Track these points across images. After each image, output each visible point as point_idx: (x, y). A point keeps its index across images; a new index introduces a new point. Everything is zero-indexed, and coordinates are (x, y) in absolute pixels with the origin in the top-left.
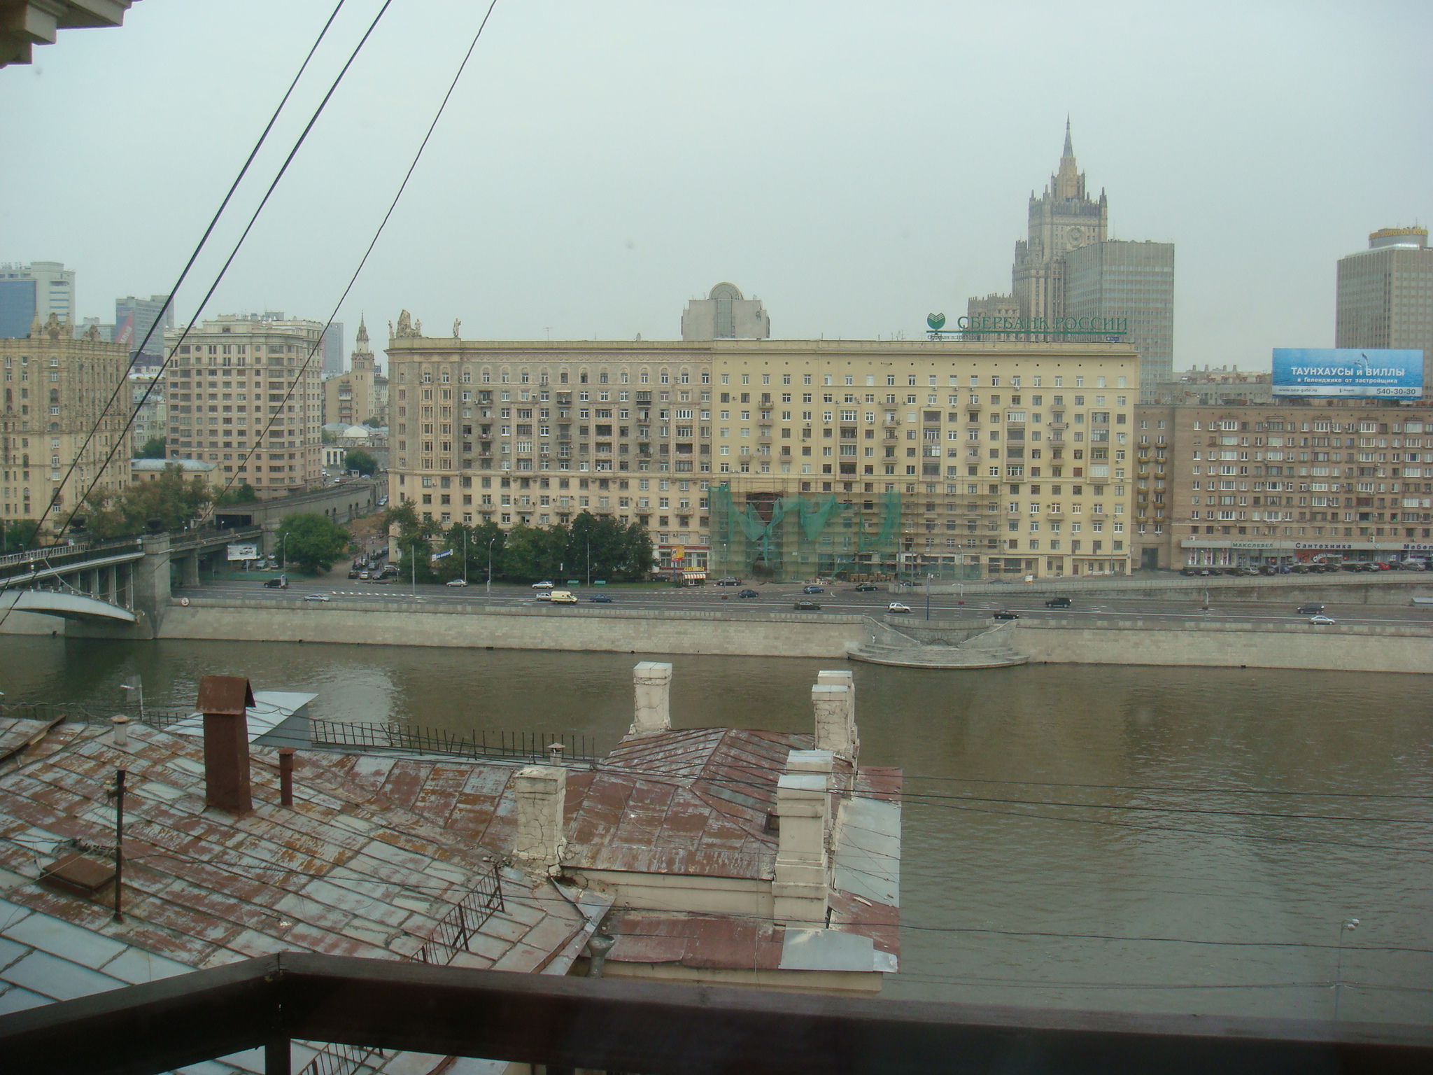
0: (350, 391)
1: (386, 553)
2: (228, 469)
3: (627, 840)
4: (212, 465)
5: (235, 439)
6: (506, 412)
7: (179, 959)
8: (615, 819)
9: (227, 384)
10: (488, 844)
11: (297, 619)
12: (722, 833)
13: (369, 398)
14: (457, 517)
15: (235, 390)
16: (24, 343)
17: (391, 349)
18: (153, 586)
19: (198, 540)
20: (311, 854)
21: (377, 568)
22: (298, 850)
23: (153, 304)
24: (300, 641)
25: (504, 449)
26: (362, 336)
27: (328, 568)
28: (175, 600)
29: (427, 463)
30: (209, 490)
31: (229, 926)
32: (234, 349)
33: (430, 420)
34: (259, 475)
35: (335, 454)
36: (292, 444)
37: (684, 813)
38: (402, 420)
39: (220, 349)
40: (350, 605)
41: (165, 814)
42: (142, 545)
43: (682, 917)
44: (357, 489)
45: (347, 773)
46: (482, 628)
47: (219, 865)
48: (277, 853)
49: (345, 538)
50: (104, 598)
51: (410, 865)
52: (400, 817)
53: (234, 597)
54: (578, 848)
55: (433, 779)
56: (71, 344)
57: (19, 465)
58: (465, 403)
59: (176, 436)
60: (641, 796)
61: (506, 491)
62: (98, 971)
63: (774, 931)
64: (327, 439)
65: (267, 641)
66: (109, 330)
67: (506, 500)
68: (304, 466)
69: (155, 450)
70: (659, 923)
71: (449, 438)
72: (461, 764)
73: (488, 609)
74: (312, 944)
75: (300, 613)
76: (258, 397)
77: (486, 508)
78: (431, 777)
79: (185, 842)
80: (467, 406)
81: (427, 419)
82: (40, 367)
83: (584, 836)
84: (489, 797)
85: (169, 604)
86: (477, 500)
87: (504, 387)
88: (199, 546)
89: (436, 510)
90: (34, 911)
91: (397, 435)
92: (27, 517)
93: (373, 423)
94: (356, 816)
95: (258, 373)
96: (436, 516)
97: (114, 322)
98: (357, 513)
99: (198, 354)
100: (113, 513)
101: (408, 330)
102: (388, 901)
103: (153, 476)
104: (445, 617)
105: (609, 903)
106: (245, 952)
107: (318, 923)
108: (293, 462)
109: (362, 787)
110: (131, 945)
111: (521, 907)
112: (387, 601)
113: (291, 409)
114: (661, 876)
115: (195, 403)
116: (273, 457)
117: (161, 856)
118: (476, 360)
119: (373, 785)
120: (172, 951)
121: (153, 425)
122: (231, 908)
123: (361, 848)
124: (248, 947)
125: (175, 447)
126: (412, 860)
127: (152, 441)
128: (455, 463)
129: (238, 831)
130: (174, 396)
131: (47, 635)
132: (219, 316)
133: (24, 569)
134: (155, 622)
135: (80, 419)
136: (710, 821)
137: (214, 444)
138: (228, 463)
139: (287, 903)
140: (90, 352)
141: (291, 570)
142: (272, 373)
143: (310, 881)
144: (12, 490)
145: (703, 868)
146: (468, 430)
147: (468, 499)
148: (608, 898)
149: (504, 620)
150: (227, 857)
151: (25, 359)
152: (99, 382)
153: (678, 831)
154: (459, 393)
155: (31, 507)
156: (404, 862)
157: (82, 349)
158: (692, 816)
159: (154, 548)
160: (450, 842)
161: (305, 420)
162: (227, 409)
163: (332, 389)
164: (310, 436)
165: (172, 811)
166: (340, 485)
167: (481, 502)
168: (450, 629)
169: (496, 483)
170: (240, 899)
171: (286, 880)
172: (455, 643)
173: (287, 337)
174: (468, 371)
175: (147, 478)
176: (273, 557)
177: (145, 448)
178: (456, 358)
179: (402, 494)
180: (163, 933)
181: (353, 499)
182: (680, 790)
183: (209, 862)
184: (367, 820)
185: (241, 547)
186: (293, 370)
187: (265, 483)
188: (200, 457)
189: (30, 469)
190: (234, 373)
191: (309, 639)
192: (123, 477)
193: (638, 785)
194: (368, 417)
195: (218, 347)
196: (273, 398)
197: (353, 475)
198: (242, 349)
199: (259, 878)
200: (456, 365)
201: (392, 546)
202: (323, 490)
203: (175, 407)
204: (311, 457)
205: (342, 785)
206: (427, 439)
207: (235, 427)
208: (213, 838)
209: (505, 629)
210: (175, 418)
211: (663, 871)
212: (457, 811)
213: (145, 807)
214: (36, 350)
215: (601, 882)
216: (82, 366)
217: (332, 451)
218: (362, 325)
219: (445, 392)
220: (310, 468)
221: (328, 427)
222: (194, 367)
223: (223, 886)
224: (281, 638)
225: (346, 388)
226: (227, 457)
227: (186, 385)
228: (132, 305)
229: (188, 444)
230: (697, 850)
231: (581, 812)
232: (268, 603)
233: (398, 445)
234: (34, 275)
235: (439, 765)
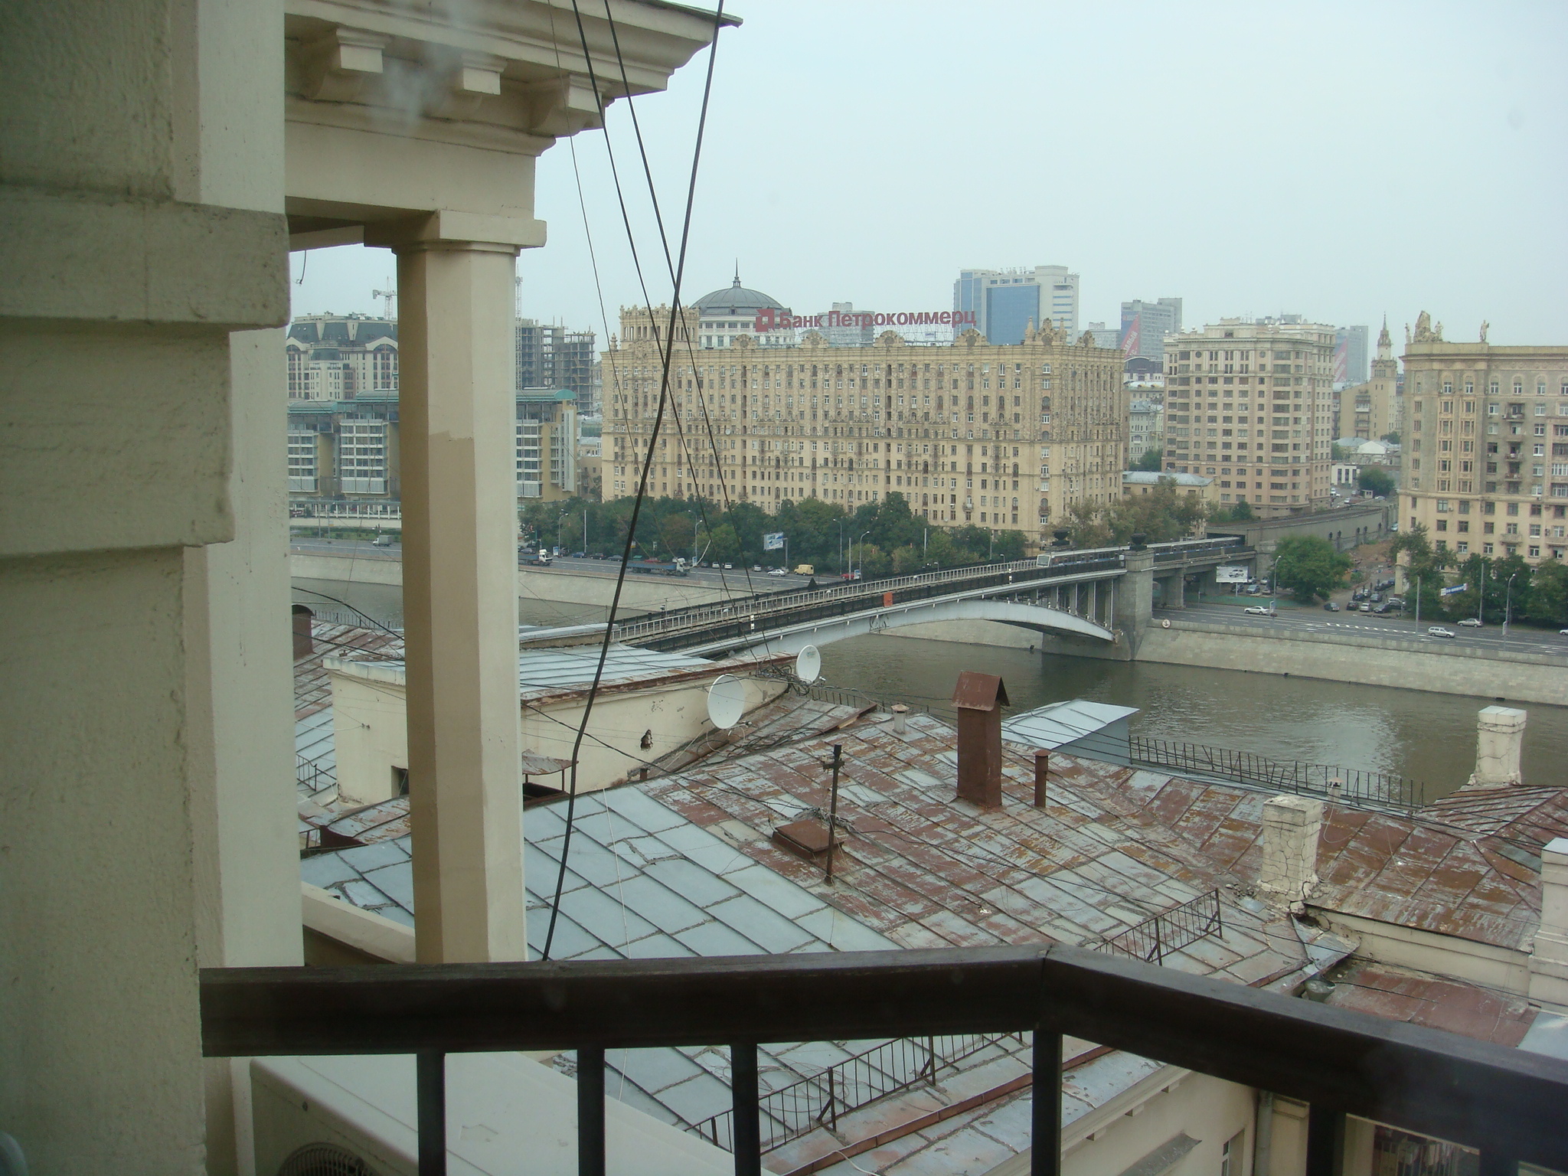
0: (1369, 402)
1: (1392, 585)
2: (1226, 484)
3: (1384, 888)
4: (1207, 480)
5: (1234, 452)
6: (1540, 427)
7: (869, 924)
8: (1378, 864)
9: (1229, 393)
10: (1238, 872)
11: (1284, 650)
12: (1494, 896)
13: (1388, 410)
14: (1476, 548)
15: (1236, 400)
16: (1018, 349)
17: (1407, 356)
18: (1133, 605)
19: (1185, 559)
20: (1043, 853)
21: (1380, 600)
22: (1031, 849)
23: (1161, 307)
24: (1286, 674)
25: (1535, 471)
26: (1384, 341)
27: (1325, 597)
28: (1156, 621)
29: (1444, 485)
30: (1203, 506)
31: (929, 904)
32: (1237, 355)
33: (1449, 436)
34: (1259, 492)
35: (1347, 472)
36: (1296, 459)
37: (1457, 868)
38: (1417, 436)
39: (1221, 355)
40: (1344, 639)
41: (915, 798)
42: (1124, 561)
43: (1428, 978)
44: (1368, 511)
45: (1120, 786)
46: (1494, 675)
47: (945, 851)
48: (1009, 848)
49: (1345, 565)
50: (1082, 613)
51: (1142, 880)
52: (1157, 834)
53: (1219, 622)
54: (1329, 888)
55: (1203, 801)
56: (1065, 350)
57: (1009, 475)
58: (1491, 417)
59: (1173, 447)
60: (1417, 843)
61: (1535, 520)
62: (791, 921)
63: (1526, 1011)
64: (1337, 455)
65: (1251, 672)
66: (1114, 335)
67: (1535, 530)
68: (1309, 484)
69: (1151, 462)
70: (1400, 980)
71: (1470, 457)
72: (1235, 788)
73: (1502, 654)
74: (1004, 934)
75: (1288, 644)
76: (1261, 407)
77: (1510, 538)
78: (1202, 798)
79: (922, 826)
80: (1493, 420)
81: (1446, 435)
82: (1033, 374)
83: (1340, 878)
84: (1253, 825)
85: (1150, 626)
86: (1500, 528)
87: (1540, 400)
88: (1185, 566)
89: (1452, 538)
90: (757, 863)
91: (1410, 452)
92: (1015, 528)
93: (1393, 438)
94: (1109, 827)
95: (1262, 381)
96: (1452, 545)
97: (1119, 327)
98: (1365, 539)
99: (1198, 361)
100: (1102, 527)
101: (1427, 334)
102: (1101, 908)
103: (1145, 490)
104: (1450, 660)
105: (1349, 951)
106: (933, 929)
107: (1019, 917)
108: (1297, 479)
109: (1130, 801)
110: (830, 905)
111: (1242, 937)
112: (1385, 637)
113: (1296, 420)
114: (1409, 930)
115: (1194, 412)
116: (1275, 473)
117: (896, 835)
118: (1507, 367)
119: (1142, 800)
120: (866, 916)
121: (1152, 437)
122: (938, 890)
123: (1098, 857)
124: (939, 925)
125: (1171, 459)
126: (1146, 875)
127: (1149, 453)
128: (1476, 485)
129: (978, 823)
130: (1172, 405)
131: (1025, 649)
132: (1222, 319)
133: (1003, 579)
134: (1134, 645)
135: (1071, 428)
136: (1484, 881)
137: (1212, 458)
138: (1226, 478)
139: (994, 895)
140: (1084, 359)
141: (1284, 597)
142: (1278, 382)
143: (1028, 878)
144: (1001, 499)
145: (1457, 926)
146: (1494, 448)
147: (1489, 528)
148: (1349, 945)
149: (1520, 668)
150: (956, 844)
151: (1018, 366)
152: (1092, 390)
153: (1444, 886)
154: (1485, 406)
155: (1019, 518)
156: (1139, 875)
157: (1075, 356)
158: (1465, 873)
159: (1136, 565)
160: (1200, 865)
161: (1312, 433)
162: (1227, 419)
163: (1348, 400)
164: (1318, 451)
165: (923, 797)
166: (1349, 506)
167: (1504, 531)
168: (1456, 673)
169: (1524, 510)
170: (952, 883)
171: (1004, 874)
172: (1460, 690)
173: (1296, 342)
174: (1496, 380)
175: (1138, 491)
176: (1265, 581)
177: (1141, 460)
178: (1482, 366)
179: (1414, 519)
180: (864, 900)
181: (1361, 522)
182: (1463, 843)
183: (936, 847)
184: (1120, 832)
185: (1231, 569)
186: (1301, 378)
187: (1265, 501)
188: (1197, 470)
189: (1019, 479)
190: (1236, 381)
191: (1296, 673)
192: (1113, 490)
193: (1415, 832)
194: (1387, 432)
195: (1220, 352)
196: (1278, 408)
197: (1366, 496)
198: (1245, 355)
199: (980, 866)
200: (1482, 374)
201: (1399, 578)
202: (1330, 511)
203: (1172, 418)
204: (1317, 474)
205: (1112, 796)
206: (1444, 458)
207: (1235, 439)
208: (950, 826)
209: (1521, 679)
210: (1172, 429)
211: (1411, 925)
212: (1217, 835)
213: (897, 791)
214: (1030, 357)
215: (1344, 927)
216: (1075, 373)
217: (1344, 468)
218: (1384, 329)
219: (1468, 404)
220: (1317, 487)
221: (1341, 442)
222: (1193, 374)
223: (940, 869)
224: (1266, 670)
225: (1363, 398)
226: (1226, 471)
227: (1185, 394)
228: (1139, 308)
229: (1185, 457)
230: (1458, 908)
231: (1345, 852)
232: (1254, 630)
233: (1411, 464)
234: (1038, 280)
235: (1212, 788)
